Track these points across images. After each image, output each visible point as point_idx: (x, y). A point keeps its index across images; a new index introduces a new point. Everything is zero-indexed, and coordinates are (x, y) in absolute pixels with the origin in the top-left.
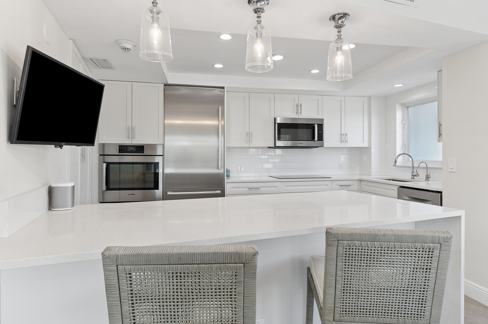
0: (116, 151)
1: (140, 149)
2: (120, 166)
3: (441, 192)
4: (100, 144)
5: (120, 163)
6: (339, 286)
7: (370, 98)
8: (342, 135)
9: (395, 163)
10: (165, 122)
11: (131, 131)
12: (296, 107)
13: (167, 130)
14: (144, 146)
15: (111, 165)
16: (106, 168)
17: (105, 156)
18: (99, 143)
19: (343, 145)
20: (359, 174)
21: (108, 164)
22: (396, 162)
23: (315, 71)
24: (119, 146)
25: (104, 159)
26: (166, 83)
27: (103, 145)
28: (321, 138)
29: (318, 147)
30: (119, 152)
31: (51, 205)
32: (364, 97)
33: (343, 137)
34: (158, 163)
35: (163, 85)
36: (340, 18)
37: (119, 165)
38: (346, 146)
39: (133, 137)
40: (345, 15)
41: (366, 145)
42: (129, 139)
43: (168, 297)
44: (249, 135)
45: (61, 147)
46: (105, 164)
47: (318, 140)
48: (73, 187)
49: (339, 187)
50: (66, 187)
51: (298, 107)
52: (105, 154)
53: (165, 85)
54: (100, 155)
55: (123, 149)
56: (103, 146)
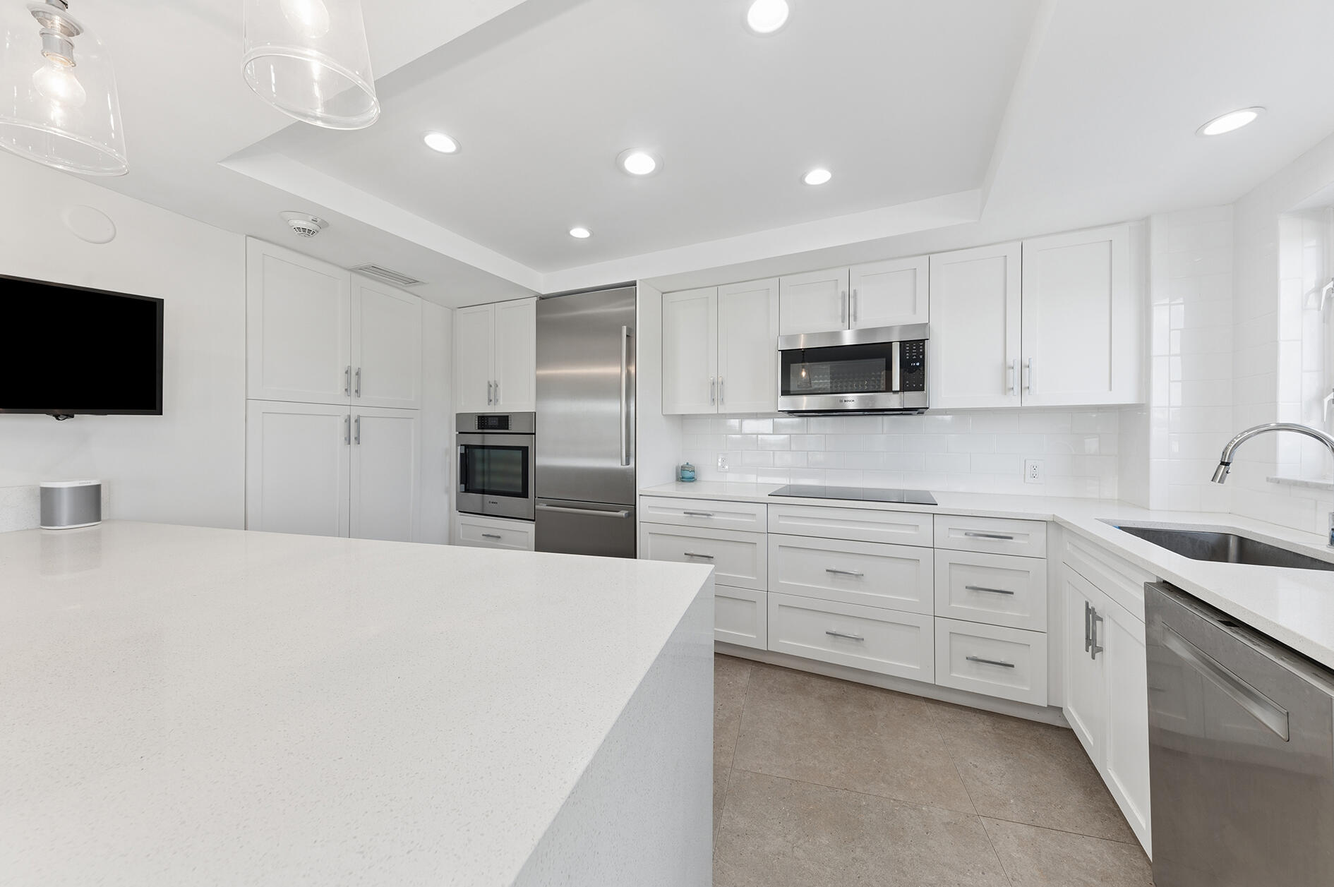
0: (475, 427)
1: (502, 422)
8: (1009, 367)
9: (1218, 468)
11: (494, 391)
12: (841, 302)
15: (467, 451)
16: (462, 454)
17: (464, 434)
19: (1013, 401)
20: (1116, 498)
21: (464, 448)
22: (1227, 464)
23: (818, 176)
24: (478, 417)
25: (462, 439)
28: (914, 381)
29: (912, 410)
30: (479, 428)
33: (1011, 373)
34: (528, 447)
35: (536, 299)
38: (1028, 404)
39: (496, 401)
41: (1124, 395)
42: (491, 404)
44: (717, 385)
46: (461, 448)
47: (904, 390)
49: (961, 537)
51: (848, 300)
54: (459, 433)
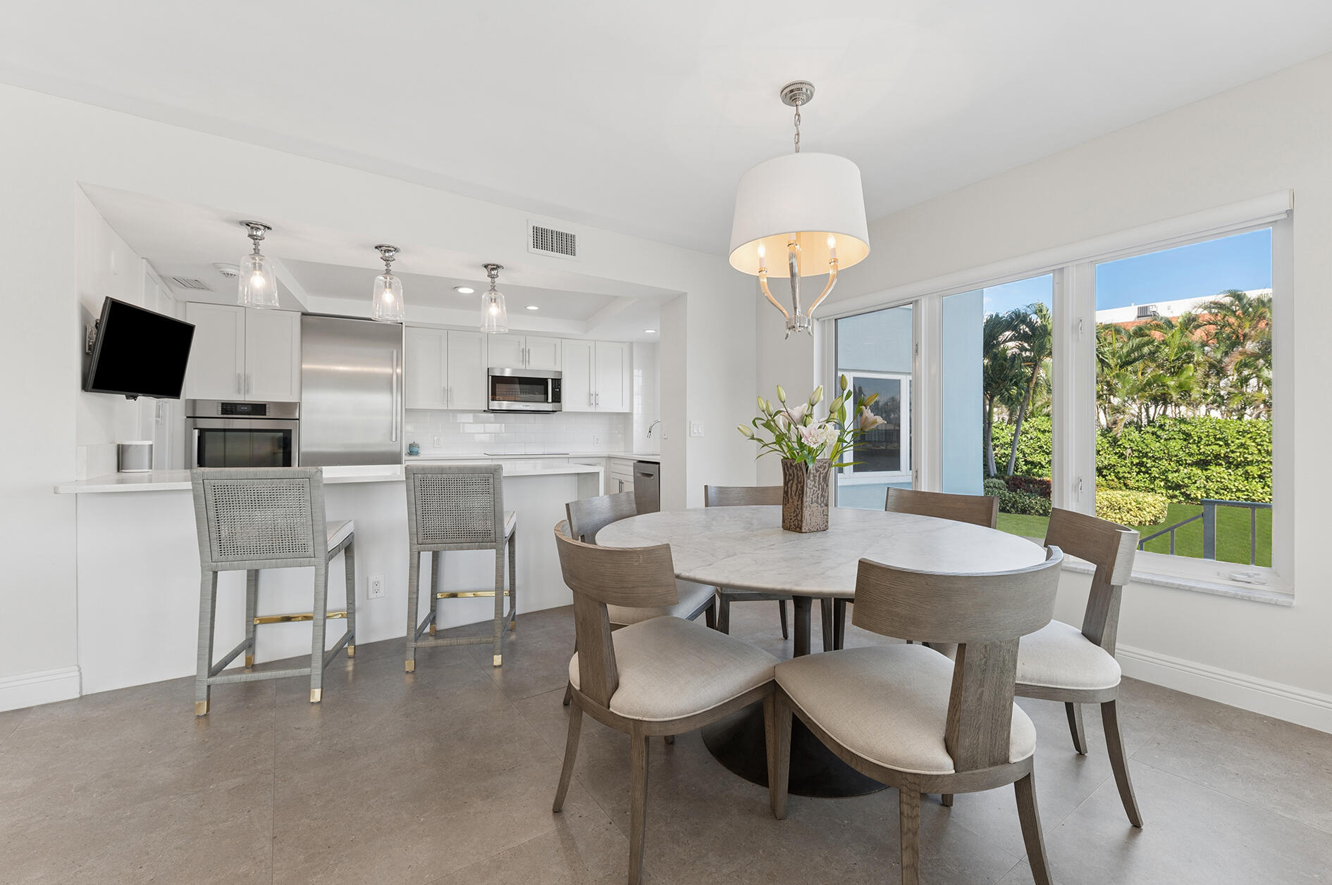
0: (217, 411)
1: (258, 409)
2: (225, 435)
3: (658, 463)
4: (187, 400)
5: (225, 430)
6: (419, 513)
7: (632, 343)
8: (590, 395)
9: (649, 434)
10: (303, 366)
11: (243, 382)
12: (521, 353)
13: (306, 380)
14: (265, 405)
15: (207, 433)
16: (199, 437)
17: (198, 419)
18: (187, 398)
19: (592, 409)
21: (202, 432)
22: (650, 432)
24: (222, 403)
25: (195, 424)
26: (304, 311)
27: (194, 401)
28: (557, 398)
29: (555, 411)
30: (222, 414)
31: (120, 467)
32: (625, 342)
33: (592, 397)
34: (291, 430)
35: (300, 314)
36: (493, 269)
37: (223, 433)
38: (597, 411)
39: (247, 391)
40: (498, 267)
41: (626, 409)
42: (239, 393)
43: (247, 504)
44: (447, 392)
45: (135, 398)
46: (197, 431)
47: (553, 402)
48: (151, 446)
50: (142, 446)
51: (525, 353)
52: (197, 416)
53: (303, 314)
54: (188, 417)
55: (229, 409)
56: (194, 403)
